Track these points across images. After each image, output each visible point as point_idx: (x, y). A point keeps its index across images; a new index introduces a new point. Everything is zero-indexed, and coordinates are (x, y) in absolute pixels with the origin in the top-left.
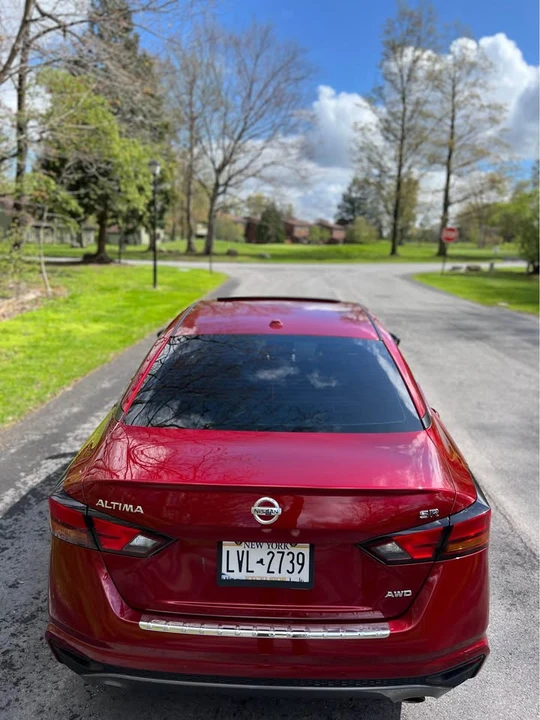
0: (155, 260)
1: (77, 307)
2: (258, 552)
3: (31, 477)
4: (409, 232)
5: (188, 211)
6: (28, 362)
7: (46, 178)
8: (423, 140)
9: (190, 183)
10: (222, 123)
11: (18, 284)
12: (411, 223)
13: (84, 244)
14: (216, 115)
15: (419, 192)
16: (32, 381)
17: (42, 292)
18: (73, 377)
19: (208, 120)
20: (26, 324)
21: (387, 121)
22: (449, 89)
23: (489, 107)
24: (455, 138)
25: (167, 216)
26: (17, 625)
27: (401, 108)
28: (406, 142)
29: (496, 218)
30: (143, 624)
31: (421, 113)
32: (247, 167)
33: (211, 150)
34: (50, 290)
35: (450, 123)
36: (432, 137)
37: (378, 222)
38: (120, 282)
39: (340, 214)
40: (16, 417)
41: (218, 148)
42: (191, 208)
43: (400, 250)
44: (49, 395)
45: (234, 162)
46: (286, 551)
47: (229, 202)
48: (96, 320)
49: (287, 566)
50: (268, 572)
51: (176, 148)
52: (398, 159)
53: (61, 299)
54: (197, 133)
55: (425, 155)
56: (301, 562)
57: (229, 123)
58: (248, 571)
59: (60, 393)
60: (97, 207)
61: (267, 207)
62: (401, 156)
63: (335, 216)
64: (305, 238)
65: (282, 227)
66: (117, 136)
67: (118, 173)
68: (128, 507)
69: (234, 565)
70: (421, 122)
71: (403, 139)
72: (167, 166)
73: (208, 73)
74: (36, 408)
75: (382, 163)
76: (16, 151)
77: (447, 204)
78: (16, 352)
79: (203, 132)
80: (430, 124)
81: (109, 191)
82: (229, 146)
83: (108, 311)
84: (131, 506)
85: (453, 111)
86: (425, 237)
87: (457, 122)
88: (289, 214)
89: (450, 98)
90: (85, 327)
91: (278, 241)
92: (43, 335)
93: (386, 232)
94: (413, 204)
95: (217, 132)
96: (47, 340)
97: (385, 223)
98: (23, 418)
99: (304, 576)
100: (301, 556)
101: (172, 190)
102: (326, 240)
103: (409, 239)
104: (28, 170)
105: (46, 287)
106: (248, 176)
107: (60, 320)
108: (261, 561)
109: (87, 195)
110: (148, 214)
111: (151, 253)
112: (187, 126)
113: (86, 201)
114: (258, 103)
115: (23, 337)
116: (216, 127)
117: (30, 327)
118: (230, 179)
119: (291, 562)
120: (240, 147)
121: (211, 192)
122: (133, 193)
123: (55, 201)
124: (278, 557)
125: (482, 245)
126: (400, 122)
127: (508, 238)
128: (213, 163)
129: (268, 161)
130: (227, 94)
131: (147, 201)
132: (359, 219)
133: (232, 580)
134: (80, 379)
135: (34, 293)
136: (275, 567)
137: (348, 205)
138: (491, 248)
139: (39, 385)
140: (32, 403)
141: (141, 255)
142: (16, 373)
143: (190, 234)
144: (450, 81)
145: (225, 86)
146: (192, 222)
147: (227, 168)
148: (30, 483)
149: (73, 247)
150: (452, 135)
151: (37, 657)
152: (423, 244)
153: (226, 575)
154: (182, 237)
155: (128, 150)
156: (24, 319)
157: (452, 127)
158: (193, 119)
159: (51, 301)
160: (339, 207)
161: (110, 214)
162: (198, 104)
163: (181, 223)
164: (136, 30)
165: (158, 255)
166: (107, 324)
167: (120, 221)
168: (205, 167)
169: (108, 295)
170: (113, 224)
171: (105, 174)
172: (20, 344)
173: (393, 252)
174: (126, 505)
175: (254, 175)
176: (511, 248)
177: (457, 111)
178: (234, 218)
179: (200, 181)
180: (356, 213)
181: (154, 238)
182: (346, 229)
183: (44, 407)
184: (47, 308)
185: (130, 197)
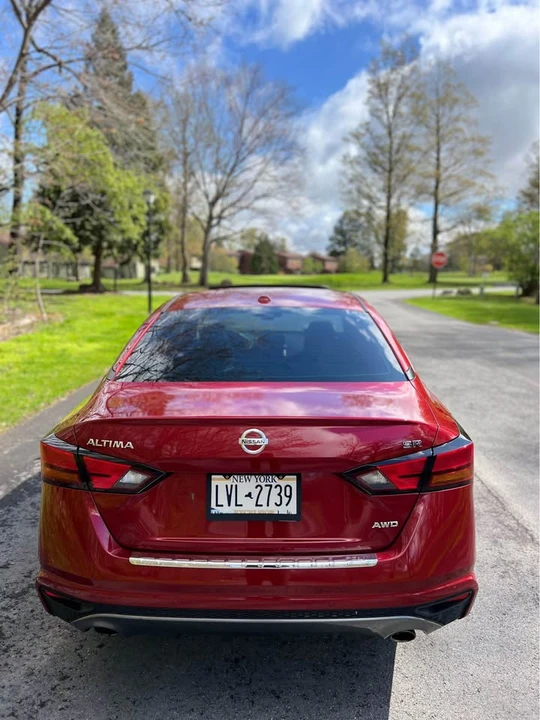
0: (150, 290)
1: (73, 329)
2: (247, 485)
3: (25, 473)
4: (401, 263)
5: (182, 243)
6: (22, 375)
7: (41, 208)
8: (411, 171)
9: (184, 216)
10: (215, 157)
11: (14, 310)
12: (402, 253)
13: (80, 278)
14: (209, 151)
15: (408, 223)
16: (26, 392)
17: (38, 318)
18: (68, 388)
19: (201, 155)
20: (22, 344)
21: (374, 154)
22: (433, 123)
23: (473, 139)
24: (441, 170)
25: (162, 246)
26: (7, 600)
27: (388, 141)
28: (393, 173)
29: (484, 243)
30: (134, 560)
31: (407, 147)
32: (239, 200)
33: (205, 183)
34: (45, 315)
35: (435, 155)
36: (419, 169)
37: (370, 252)
38: (115, 308)
39: (332, 246)
40: (9, 423)
41: (211, 181)
42: (186, 240)
43: (391, 278)
44: (42, 404)
45: (228, 195)
46: (274, 484)
47: (222, 234)
48: (91, 340)
49: (275, 498)
50: (257, 505)
51: (170, 182)
52: (387, 190)
53: (57, 324)
54: (190, 168)
55: (413, 185)
56: (288, 494)
57: (221, 156)
58: (236, 505)
59: (54, 403)
60: (93, 237)
61: (259, 239)
62: (389, 187)
63: (327, 249)
64: (298, 270)
65: (275, 259)
66: (111, 168)
67: (113, 203)
68: (119, 444)
69: (223, 499)
70: (407, 155)
71: (390, 171)
72: (161, 195)
73: (200, 111)
74: (30, 416)
75: (372, 194)
76: (13, 183)
77: (436, 232)
78: (10, 368)
79: (196, 167)
80: (416, 156)
81: (103, 222)
82: (222, 181)
83: (104, 333)
84: (121, 443)
85: (438, 144)
86: (415, 266)
87: (442, 155)
88: (283, 247)
89: (435, 132)
90: (80, 346)
91: (272, 272)
92: (38, 354)
93: (378, 263)
94: (403, 235)
95: (211, 167)
96: (42, 357)
97: (376, 255)
98: (16, 424)
99: (292, 509)
100: (288, 488)
101: (167, 221)
102: (318, 271)
103: (400, 269)
104: (25, 200)
105: (42, 313)
106: (241, 208)
107: (54, 341)
108: (249, 495)
109: (82, 227)
110: (142, 243)
111: (146, 285)
112: (181, 162)
113: (81, 232)
114: (250, 139)
115: (18, 355)
116: (209, 163)
117: (25, 347)
118: (222, 211)
119: (279, 494)
120: (232, 181)
121: (205, 225)
122: (127, 223)
123: (51, 229)
124: (266, 490)
125: (473, 273)
126: (387, 155)
127: (498, 267)
128: (207, 196)
129: (260, 193)
130: (219, 130)
131: (142, 231)
132: (352, 250)
133: (222, 514)
134: (74, 391)
135: (30, 318)
136: (263, 500)
137: (340, 237)
138: (481, 276)
139: (34, 396)
140: (27, 411)
141: (136, 287)
142: (9, 386)
143: (184, 267)
144: (434, 117)
145: (217, 122)
146: (186, 253)
147: (220, 201)
148: (23, 479)
149: (68, 280)
150: (438, 166)
151: (27, 628)
152: (415, 274)
153: (216, 510)
154: (177, 269)
155: (123, 182)
156: (18, 341)
157: (438, 159)
158: (186, 155)
159: (47, 325)
160: (331, 239)
161: (105, 244)
162: (191, 141)
163: (176, 257)
164: (130, 68)
165: (154, 286)
166: (103, 343)
167: (115, 251)
168: (199, 200)
169: (103, 320)
170: (109, 255)
171: (100, 205)
172: (15, 360)
173: (385, 279)
174: (116, 442)
175: (247, 207)
176: (501, 276)
177: (442, 144)
178: (229, 252)
179: (193, 214)
180: (348, 245)
181: (149, 270)
182: (337, 261)
183: (38, 414)
184: (42, 331)
185: (123, 227)
